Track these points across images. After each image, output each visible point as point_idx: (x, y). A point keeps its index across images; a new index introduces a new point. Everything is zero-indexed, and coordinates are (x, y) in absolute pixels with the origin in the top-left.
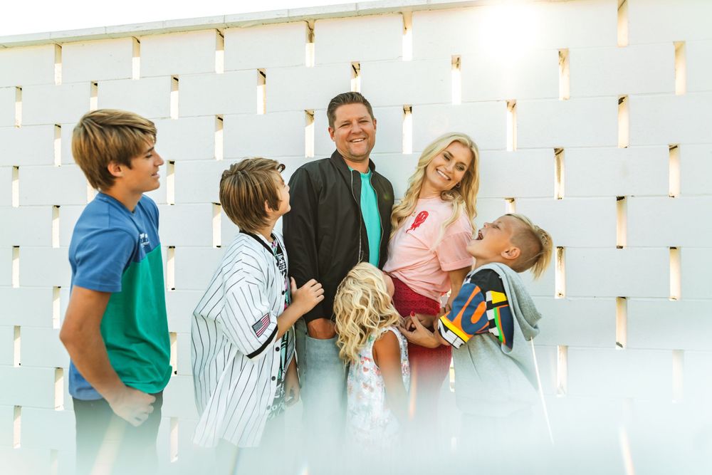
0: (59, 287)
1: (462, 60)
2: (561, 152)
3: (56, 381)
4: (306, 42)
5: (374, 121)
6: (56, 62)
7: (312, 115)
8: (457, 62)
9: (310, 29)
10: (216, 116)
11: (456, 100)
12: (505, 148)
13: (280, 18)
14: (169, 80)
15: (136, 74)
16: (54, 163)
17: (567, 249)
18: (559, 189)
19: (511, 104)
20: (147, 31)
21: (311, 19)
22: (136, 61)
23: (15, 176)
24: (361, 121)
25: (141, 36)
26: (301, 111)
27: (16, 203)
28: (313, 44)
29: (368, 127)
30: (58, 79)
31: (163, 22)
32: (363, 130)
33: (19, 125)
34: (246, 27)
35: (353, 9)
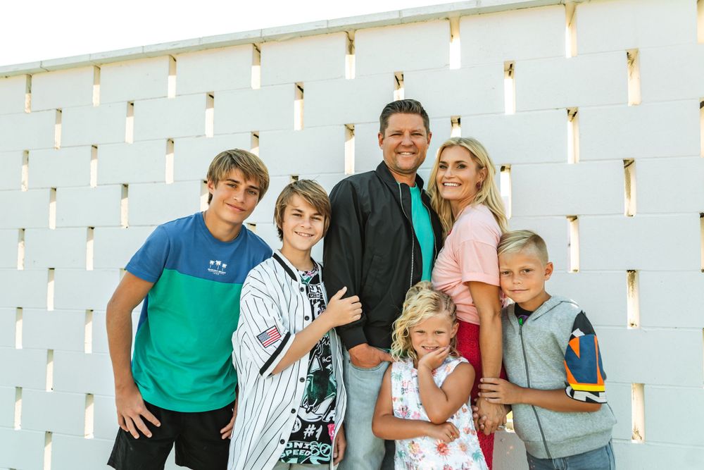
0: (92, 311)
1: (515, 67)
2: (631, 163)
3: (86, 408)
4: (346, 53)
5: (429, 134)
6: (95, 83)
7: (352, 130)
8: (510, 69)
9: (350, 40)
10: (252, 133)
11: (510, 109)
12: (566, 161)
13: (320, 29)
14: (204, 97)
15: (172, 93)
16: (89, 184)
17: (640, 273)
18: (630, 206)
19: (572, 112)
20: (183, 48)
21: (350, 29)
22: (172, 80)
23: (53, 198)
24: (414, 133)
25: (178, 54)
26: (341, 125)
27: (52, 225)
28: (353, 56)
29: (419, 141)
30: (96, 100)
31: (200, 38)
32: (414, 144)
33: (58, 147)
34: (281, 41)
35: (397, 16)
